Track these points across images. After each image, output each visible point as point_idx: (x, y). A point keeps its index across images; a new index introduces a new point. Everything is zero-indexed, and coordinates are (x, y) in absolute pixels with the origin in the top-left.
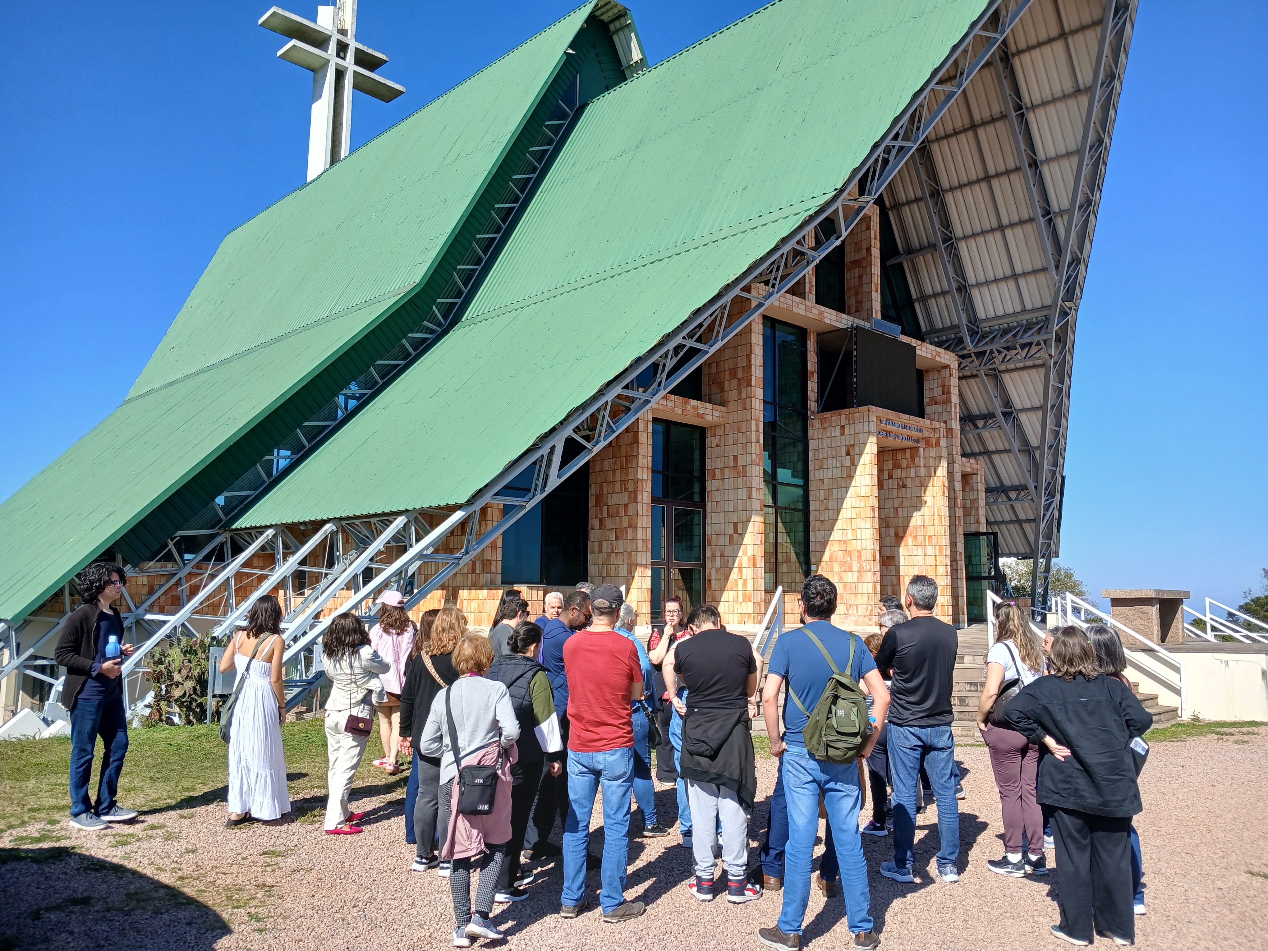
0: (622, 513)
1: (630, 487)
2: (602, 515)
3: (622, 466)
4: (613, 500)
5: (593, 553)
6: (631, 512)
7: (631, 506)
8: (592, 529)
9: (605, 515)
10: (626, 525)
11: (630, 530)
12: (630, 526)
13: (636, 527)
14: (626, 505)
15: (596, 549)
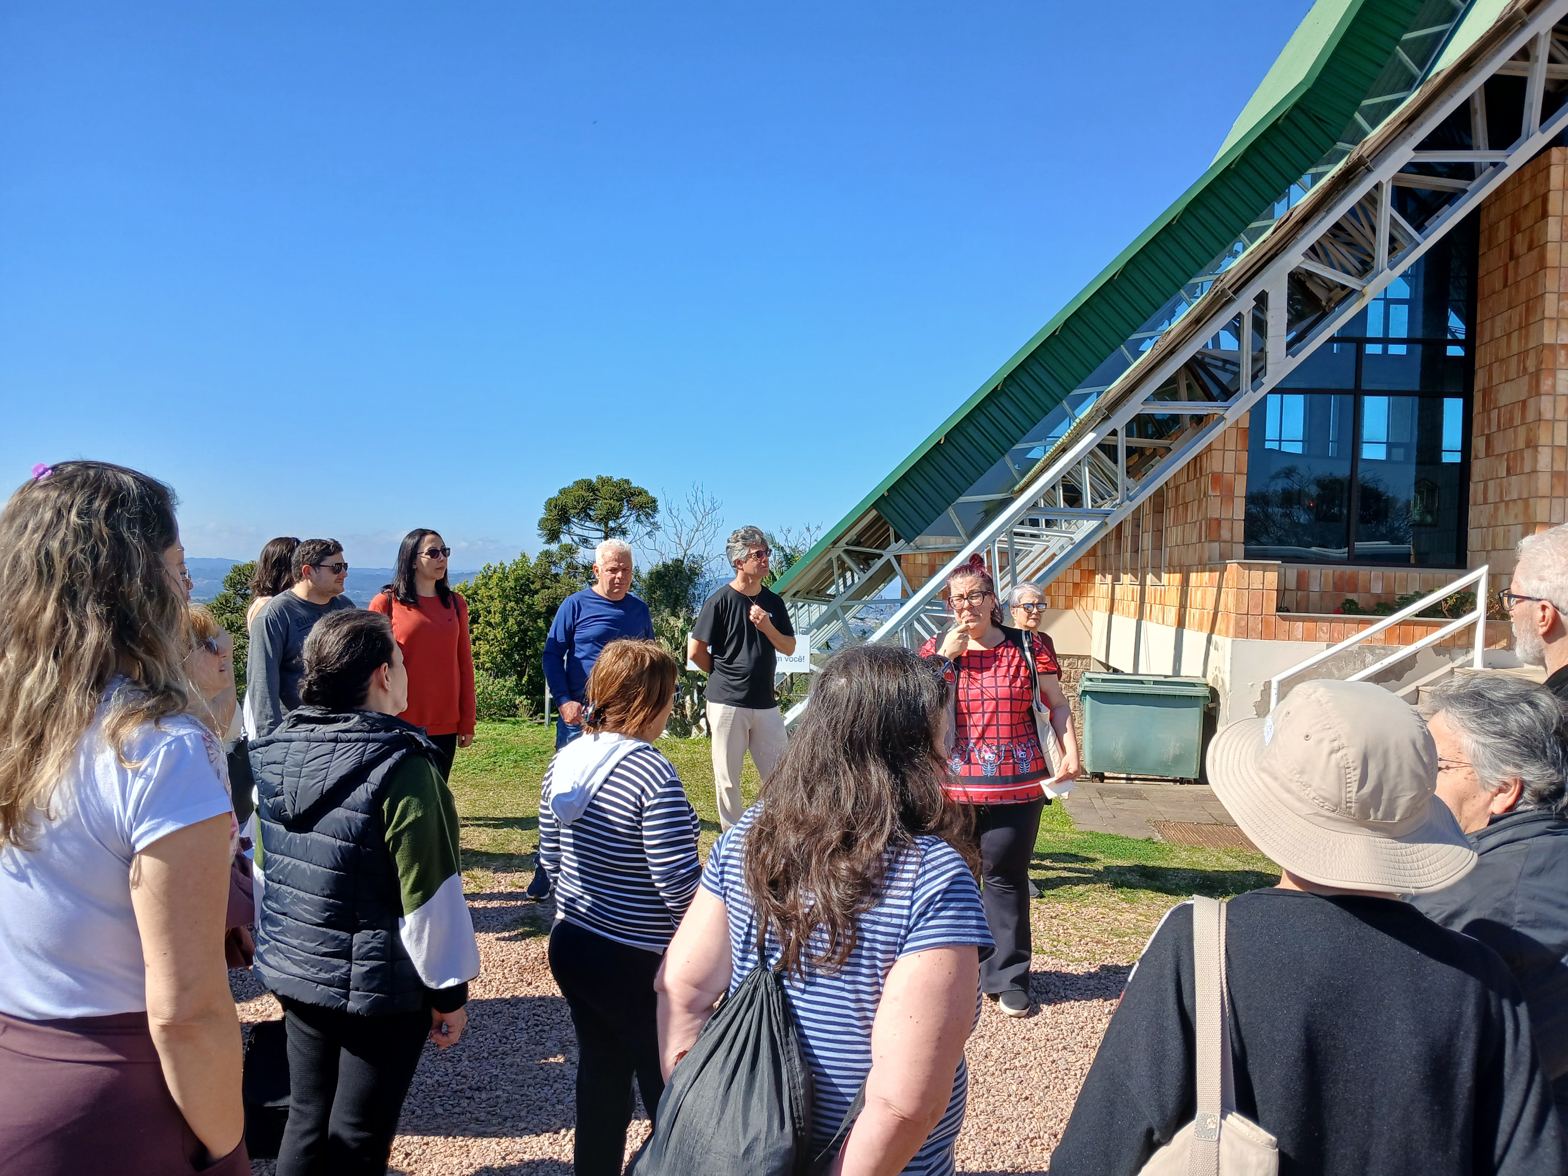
0: (1517, 421)
1: (1531, 366)
2: (1490, 428)
3: (1520, 323)
4: (1507, 395)
5: (1475, 504)
6: (1531, 416)
7: (1531, 403)
8: (1476, 458)
9: (1494, 428)
10: (1521, 444)
11: (1528, 453)
12: (1528, 446)
13: (1536, 447)
14: (1524, 402)
15: (1480, 498)
